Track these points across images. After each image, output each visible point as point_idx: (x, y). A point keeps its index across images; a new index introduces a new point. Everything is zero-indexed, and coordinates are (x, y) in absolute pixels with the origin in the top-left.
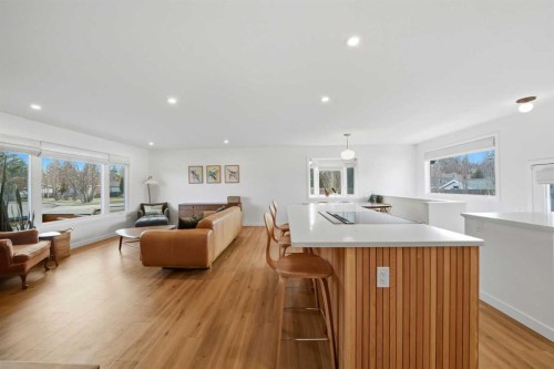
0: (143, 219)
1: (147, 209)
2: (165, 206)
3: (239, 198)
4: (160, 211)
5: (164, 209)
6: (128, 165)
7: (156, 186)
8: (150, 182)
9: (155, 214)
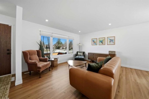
0: (77, 57)
1: (79, 53)
2: (84, 53)
3: (115, 52)
4: (82, 54)
5: (83, 54)
6: (74, 40)
7: (81, 46)
8: (79, 45)
9: (81, 55)
